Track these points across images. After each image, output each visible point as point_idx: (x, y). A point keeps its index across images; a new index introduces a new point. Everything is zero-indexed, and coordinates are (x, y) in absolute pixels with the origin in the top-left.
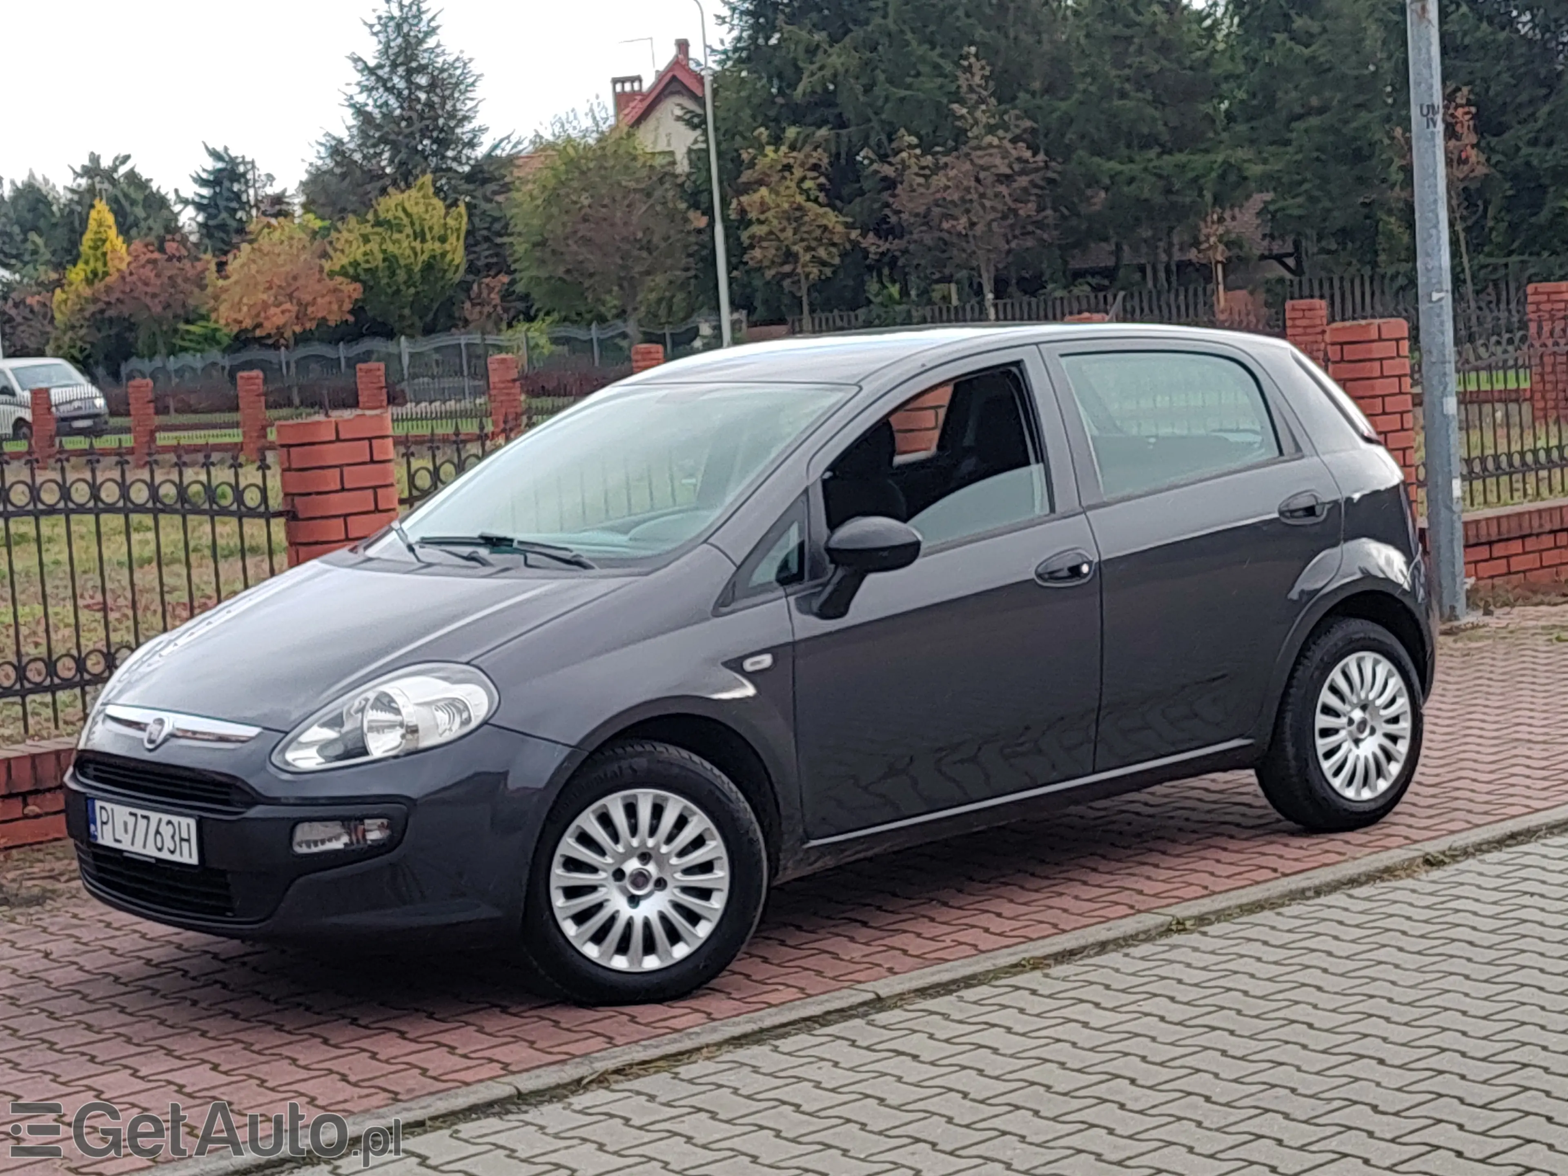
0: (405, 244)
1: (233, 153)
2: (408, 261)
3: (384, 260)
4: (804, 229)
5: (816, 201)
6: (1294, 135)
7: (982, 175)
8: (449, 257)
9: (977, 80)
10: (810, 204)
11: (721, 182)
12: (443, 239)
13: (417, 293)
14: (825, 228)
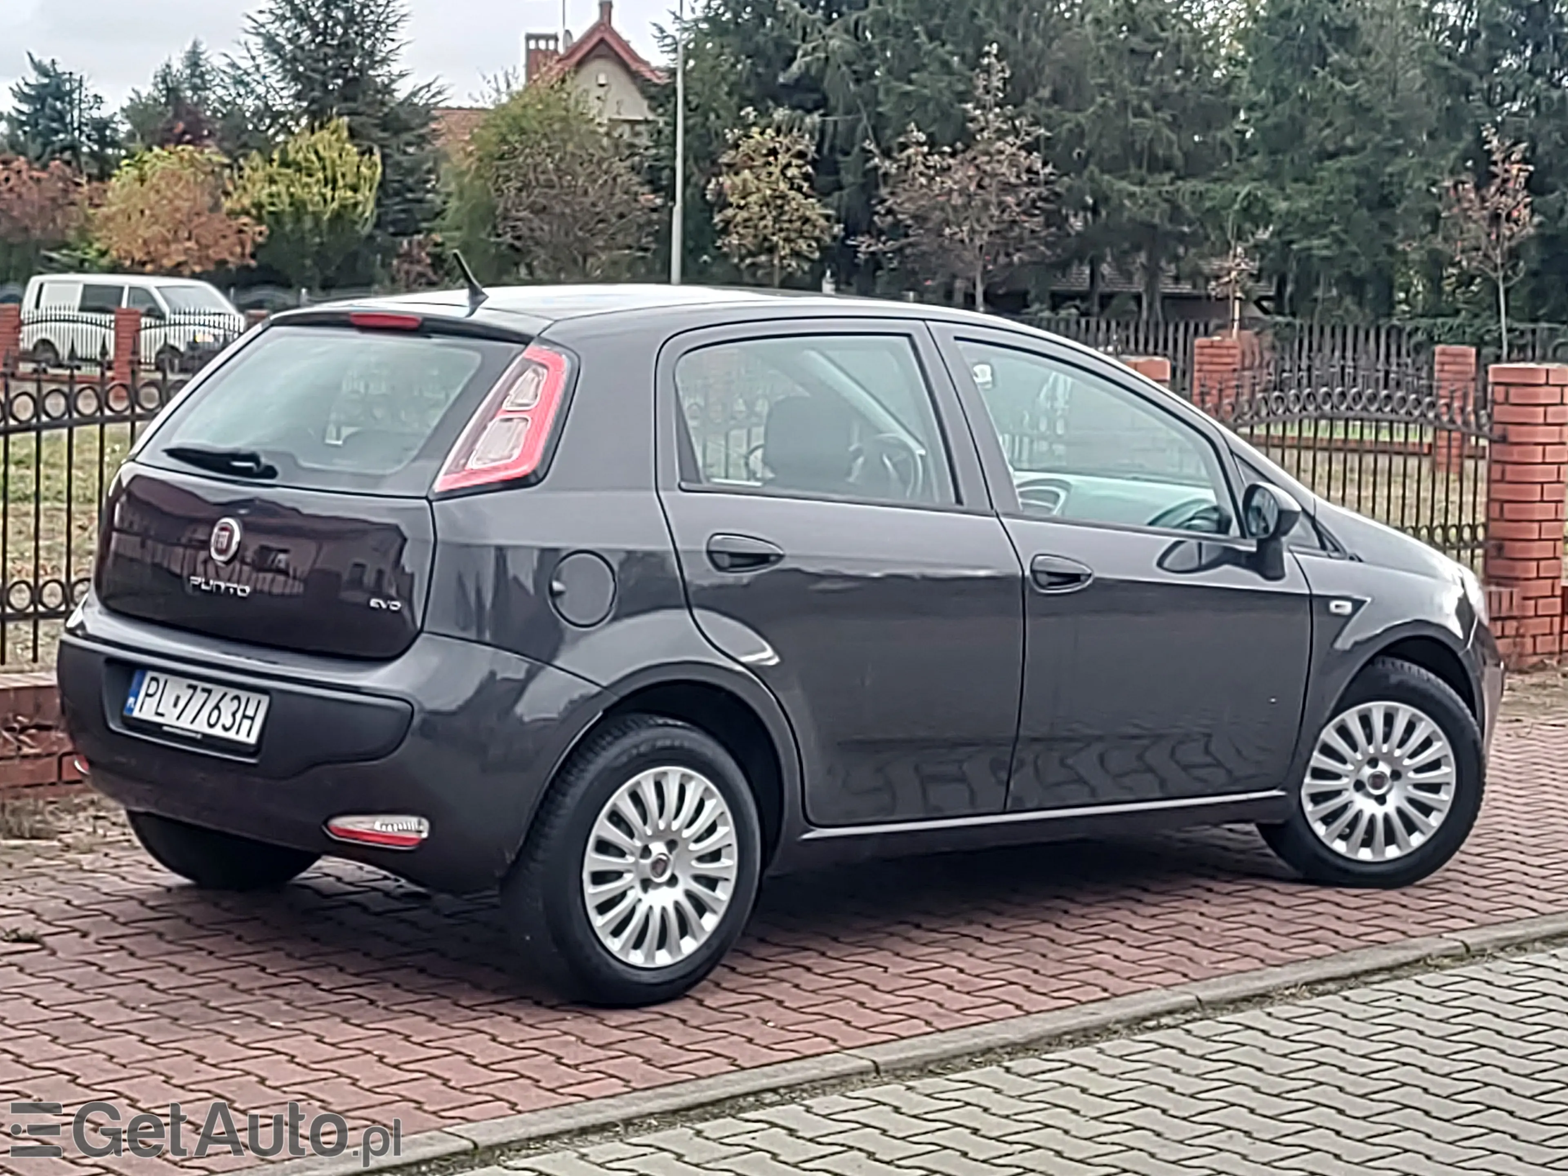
0: (315, 190)
1: (60, 69)
2: (317, 209)
3: (291, 204)
4: (785, 218)
5: (799, 189)
6: (1324, 174)
7: (986, 181)
8: (360, 208)
9: (996, 83)
10: (792, 193)
11: (685, 161)
12: (355, 189)
13: (321, 244)
14: (806, 220)
